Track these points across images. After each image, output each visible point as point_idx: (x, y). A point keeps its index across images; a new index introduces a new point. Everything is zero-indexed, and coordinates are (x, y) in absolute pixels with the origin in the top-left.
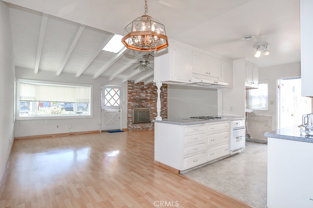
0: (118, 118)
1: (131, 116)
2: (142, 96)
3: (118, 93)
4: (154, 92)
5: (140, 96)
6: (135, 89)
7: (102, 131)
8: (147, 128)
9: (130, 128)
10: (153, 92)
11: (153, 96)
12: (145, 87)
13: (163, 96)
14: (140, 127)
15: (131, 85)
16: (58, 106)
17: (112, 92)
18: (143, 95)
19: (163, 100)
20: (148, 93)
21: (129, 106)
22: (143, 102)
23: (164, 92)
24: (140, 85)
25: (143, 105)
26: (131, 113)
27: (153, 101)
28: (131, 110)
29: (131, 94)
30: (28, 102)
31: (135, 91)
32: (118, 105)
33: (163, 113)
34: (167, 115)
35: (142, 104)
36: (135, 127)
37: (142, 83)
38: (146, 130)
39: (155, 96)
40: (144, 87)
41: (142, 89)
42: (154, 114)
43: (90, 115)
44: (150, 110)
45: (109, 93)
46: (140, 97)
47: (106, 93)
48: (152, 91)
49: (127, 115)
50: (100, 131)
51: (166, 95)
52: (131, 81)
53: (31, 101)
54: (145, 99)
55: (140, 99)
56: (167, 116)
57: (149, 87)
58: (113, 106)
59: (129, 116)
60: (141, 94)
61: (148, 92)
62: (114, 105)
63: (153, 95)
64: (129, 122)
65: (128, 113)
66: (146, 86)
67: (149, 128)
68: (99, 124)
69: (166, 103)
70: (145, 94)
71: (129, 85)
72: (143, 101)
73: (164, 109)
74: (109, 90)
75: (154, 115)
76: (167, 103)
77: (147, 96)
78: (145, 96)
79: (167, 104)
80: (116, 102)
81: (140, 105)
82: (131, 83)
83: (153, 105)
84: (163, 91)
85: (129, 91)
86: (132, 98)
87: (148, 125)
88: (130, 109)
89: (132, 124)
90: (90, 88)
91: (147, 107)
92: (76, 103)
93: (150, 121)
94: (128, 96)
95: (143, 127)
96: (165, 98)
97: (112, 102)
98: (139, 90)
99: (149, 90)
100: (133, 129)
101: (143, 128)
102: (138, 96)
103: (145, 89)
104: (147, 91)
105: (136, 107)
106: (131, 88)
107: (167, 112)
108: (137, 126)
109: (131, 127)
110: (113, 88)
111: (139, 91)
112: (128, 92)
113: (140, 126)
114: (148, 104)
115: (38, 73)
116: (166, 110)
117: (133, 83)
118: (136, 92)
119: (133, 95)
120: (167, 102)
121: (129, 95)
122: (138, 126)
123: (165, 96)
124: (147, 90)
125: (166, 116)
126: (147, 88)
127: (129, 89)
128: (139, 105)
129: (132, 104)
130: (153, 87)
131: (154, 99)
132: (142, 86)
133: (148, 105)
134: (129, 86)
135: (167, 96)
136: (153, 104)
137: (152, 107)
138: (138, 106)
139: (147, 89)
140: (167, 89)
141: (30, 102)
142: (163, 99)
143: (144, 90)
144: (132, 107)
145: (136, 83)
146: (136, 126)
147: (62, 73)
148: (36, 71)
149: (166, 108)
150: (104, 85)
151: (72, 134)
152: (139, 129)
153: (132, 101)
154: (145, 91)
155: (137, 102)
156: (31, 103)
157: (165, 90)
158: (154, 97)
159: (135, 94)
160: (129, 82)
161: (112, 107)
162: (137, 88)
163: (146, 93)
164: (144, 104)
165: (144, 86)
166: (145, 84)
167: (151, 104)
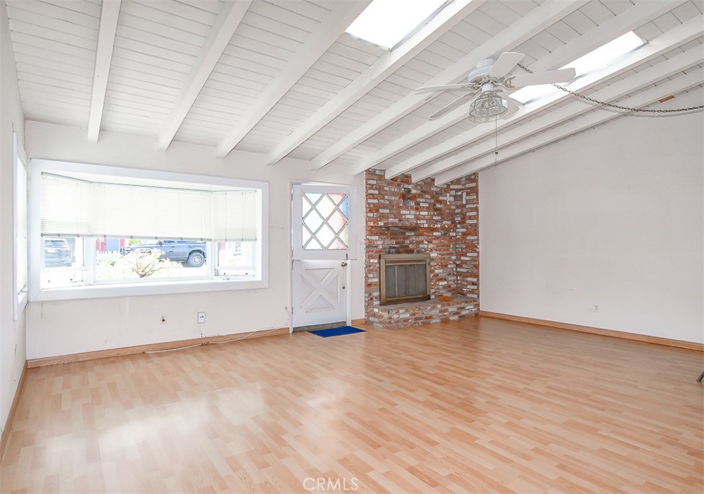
0: (339, 288)
1: (377, 280)
2: (407, 216)
3: (341, 207)
4: (438, 206)
5: (399, 216)
6: (386, 197)
7: (297, 331)
8: (426, 318)
9: (377, 320)
10: (435, 205)
11: (435, 218)
12: (414, 191)
13: (462, 218)
14: (407, 315)
15: (374, 182)
16: (152, 250)
17: (326, 206)
18: (409, 215)
19: (464, 230)
20: (423, 209)
21: (371, 249)
22: (408, 237)
23: (467, 206)
24: (399, 185)
25: (407, 246)
26: (376, 271)
27: (435, 234)
28: (376, 261)
29: (377, 211)
30: (71, 238)
31: (387, 202)
32: (342, 247)
33: (465, 270)
34: (477, 276)
35: (407, 242)
36: (395, 316)
37: (406, 178)
38: (424, 324)
39: (439, 218)
40: (409, 191)
41: (406, 196)
42: (437, 271)
43: (259, 278)
44: (428, 260)
45: (314, 207)
46: (400, 220)
47: (306, 207)
48: (433, 201)
49: (366, 276)
50: (291, 331)
51: (474, 213)
52: (375, 170)
53: (78, 236)
54: (415, 228)
55: (401, 228)
56: (478, 280)
57: (424, 189)
58: (327, 248)
59: (370, 281)
60: (403, 212)
61: (422, 205)
62: (331, 248)
63: (434, 215)
64: (372, 299)
65: (370, 271)
66: (416, 185)
67: (431, 317)
68: (286, 308)
69: (475, 238)
70: (413, 212)
71: (370, 182)
72: (407, 234)
73: (467, 259)
74: (314, 197)
75: (437, 275)
76: (478, 239)
77: (418, 218)
78: (413, 217)
79: (478, 243)
80: (337, 234)
81: (401, 247)
82: (376, 178)
83: (435, 246)
84: (464, 202)
85: (370, 201)
86: (381, 224)
87: (429, 308)
88: (375, 258)
89: (381, 305)
90: (260, 191)
91: (419, 252)
92: (214, 240)
93: (428, 293)
94: (368, 219)
95: (417, 316)
96: (471, 225)
97: (326, 236)
98: (397, 198)
99: (424, 200)
100: (390, 323)
101: (416, 319)
102: (395, 218)
103: (414, 197)
104: (418, 204)
105: (389, 253)
106: (377, 192)
107: (477, 267)
108: (401, 311)
109: (380, 317)
110: (326, 192)
111: (398, 203)
112: (369, 204)
113: (407, 311)
114: (422, 242)
115: (98, 140)
116: (476, 259)
117: (381, 177)
118: (391, 205)
119: (383, 217)
120: (478, 236)
121: (371, 215)
122: (402, 313)
123: (470, 218)
124: (419, 200)
125: (475, 280)
126: (419, 192)
127: (368, 196)
128: (397, 246)
129: (379, 242)
130: (435, 189)
131: (439, 226)
132: (406, 186)
133: (421, 246)
134: (370, 187)
135: (476, 217)
136: (434, 242)
137: (431, 250)
138: (394, 248)
139: (420, 196)
140: (477, 197)
141: (74, 240)
142: (462, 228)
143: (410, 199)
144: (381, 251)
145: (388, 176)
146: (397, 312)
147: (175, 140)
148: (93, 132)
149: (475, 254)
150: (299, 184)
151: (208, 344)
152: (406, 320)
153: (380, 234)
154: (412, 204)
155: (394, 235)
156: (79, 241)
157: (468, 198)
158: (437, 221)
159: (387, 211)
160: (370, 173)
161: (325, 252)
162: (393, 194)
163: (417, 209)
164: (411, 243)
165: (410, 187)
166: (414, 179)
167: (430, 242)
